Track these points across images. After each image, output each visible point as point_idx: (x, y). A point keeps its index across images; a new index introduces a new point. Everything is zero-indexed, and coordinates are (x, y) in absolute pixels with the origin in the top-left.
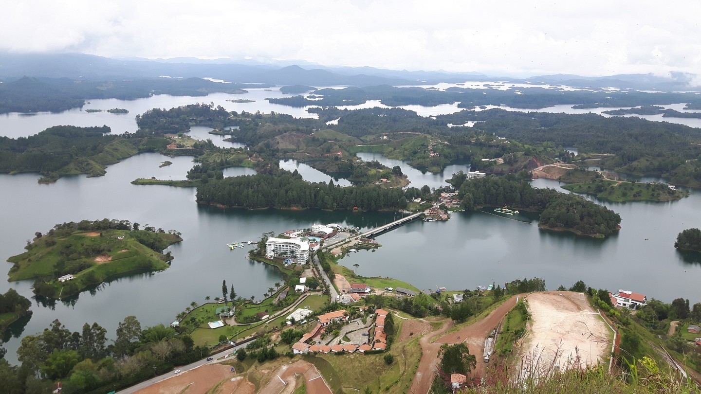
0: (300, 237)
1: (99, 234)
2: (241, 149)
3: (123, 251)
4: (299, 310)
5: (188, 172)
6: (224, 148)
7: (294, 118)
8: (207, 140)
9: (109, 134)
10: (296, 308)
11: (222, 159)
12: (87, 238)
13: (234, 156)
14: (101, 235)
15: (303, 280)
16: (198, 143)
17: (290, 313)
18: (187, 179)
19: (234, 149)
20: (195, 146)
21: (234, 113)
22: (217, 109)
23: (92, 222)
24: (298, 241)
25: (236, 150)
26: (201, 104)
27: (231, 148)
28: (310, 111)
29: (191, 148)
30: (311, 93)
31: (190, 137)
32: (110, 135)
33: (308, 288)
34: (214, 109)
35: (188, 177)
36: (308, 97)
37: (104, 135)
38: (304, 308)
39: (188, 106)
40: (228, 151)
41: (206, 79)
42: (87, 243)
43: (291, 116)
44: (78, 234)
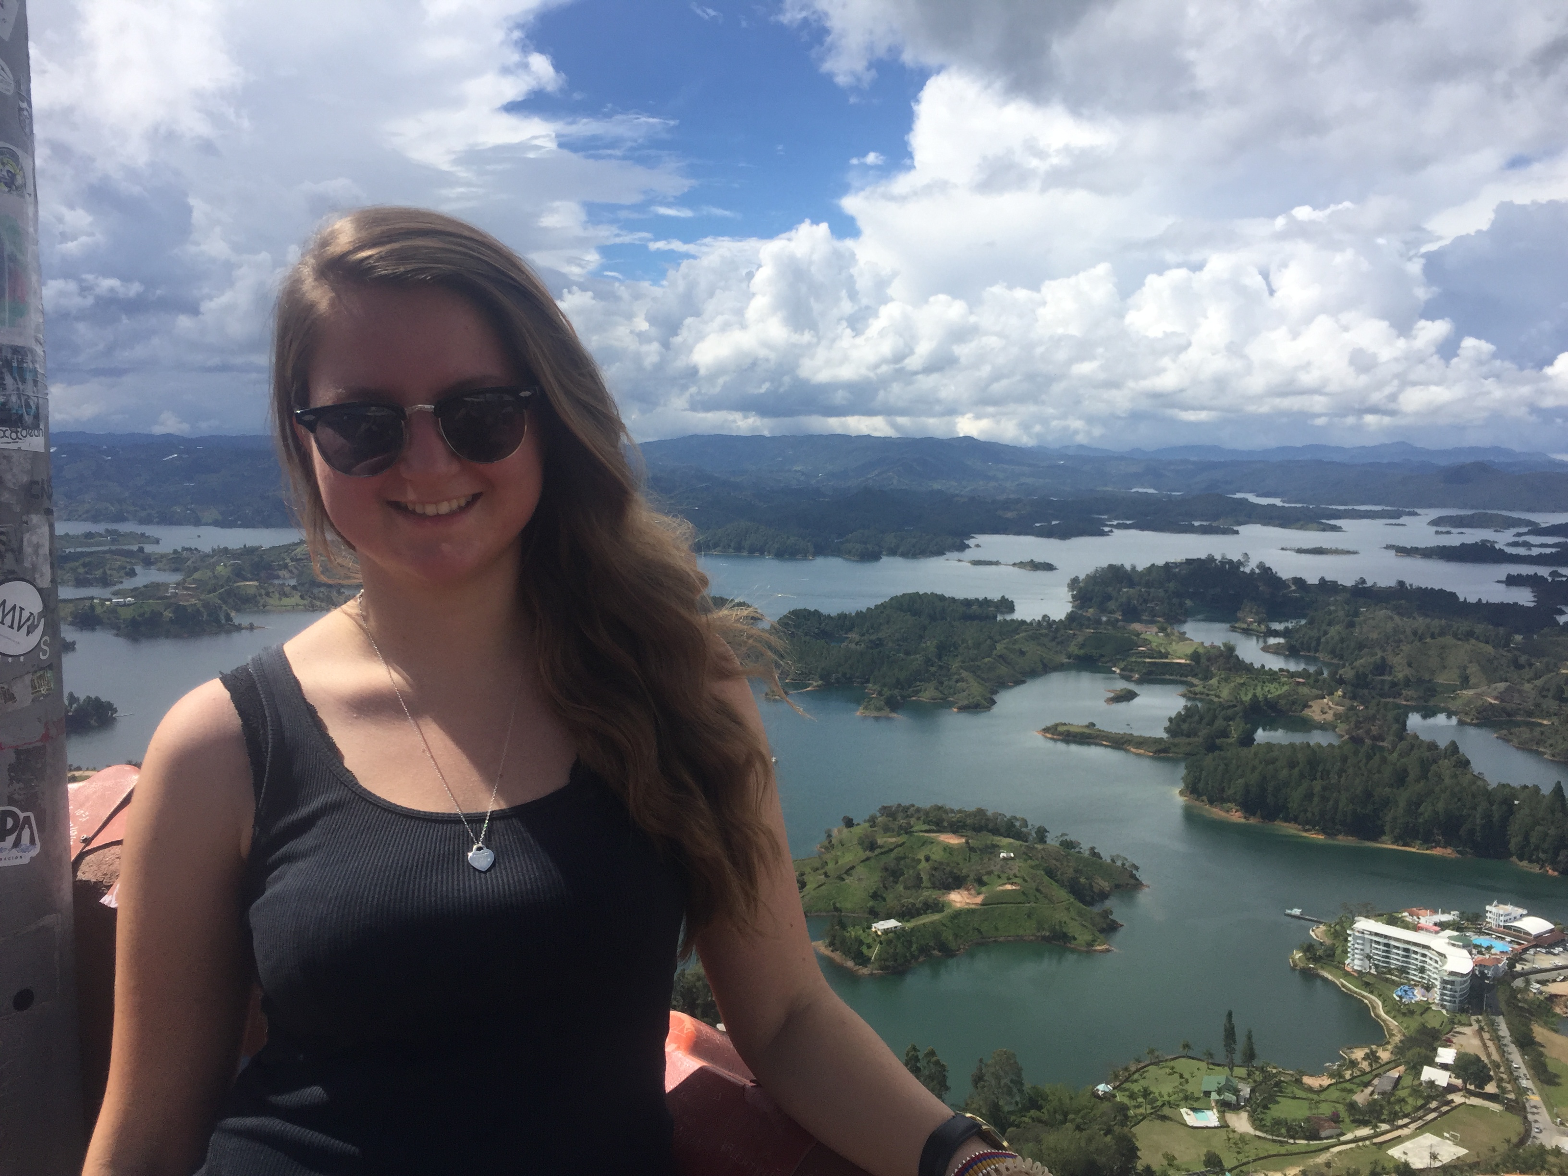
0: (1449, 933)
1: (963, 840)
2: (1304, 674)
3: (1009, 887)
4: (1428, 1139)
5: (1170, 720)
6: (1263, 666)
7: (1462, 599)
8: (1225, 645)
9: (1009, 618)
10: (1420, 1131)
11: (1255, 695)
12: (939, 843)
13: (1286, 688)
14: (967, 842)
15: (1446, 1055)
16: (1201, 650)
17: (1398, 1140)
18: (1165, 736)
19: (1288, 671)
20: (1196, 656)
21: (1299, 582)
22: (1257, 571)
23: (952, 811)
24: (1440, 942)
25: (1292, 675)
26: (1218, 557)
27: (1281, 670)
28: (1512, 581)
29: (1183, 661)
30: (1519, 535)
31: (1185, 633)
32: (1012, 620)
33: (1459, 1082)
34: (1247, 570)
35: (1167, 730)
36: (1509, 545)
37: (999, 618)
38: (1442, 1137)
39: (1189, 562)
40: (1274, 676)
41: (1239, 496)
42: (937, 855)
43: (1453, 595)
44: (921, 834)
